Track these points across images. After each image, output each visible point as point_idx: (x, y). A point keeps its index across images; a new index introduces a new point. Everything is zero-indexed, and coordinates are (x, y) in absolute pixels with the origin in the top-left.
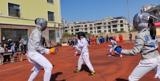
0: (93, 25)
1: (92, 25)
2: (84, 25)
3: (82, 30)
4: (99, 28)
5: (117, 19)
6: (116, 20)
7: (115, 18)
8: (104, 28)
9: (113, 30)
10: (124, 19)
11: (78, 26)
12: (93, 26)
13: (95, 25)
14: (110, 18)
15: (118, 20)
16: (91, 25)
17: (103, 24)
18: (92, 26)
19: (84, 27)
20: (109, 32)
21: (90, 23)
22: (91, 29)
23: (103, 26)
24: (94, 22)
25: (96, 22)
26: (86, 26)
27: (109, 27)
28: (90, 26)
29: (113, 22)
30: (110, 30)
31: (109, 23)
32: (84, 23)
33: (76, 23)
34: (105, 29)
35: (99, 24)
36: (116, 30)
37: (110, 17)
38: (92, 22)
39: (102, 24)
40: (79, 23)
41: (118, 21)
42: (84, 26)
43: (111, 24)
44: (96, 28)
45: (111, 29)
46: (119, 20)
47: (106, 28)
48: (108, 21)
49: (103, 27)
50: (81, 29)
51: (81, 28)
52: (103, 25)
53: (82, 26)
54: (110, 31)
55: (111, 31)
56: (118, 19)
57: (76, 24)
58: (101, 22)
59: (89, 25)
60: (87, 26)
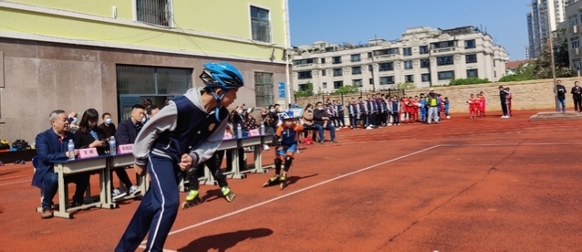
0: (364, 57)
1: (359, 55)
2: (329, 56)
3: (324, 74)
4: (386, 66)
5: (452, 35)
6: (451, 38)
7: (444, 32)
8: (406, 68)
9: (439, 73)
10: (480, 35)
11: (310, 61)
12: (364, 60)
13: (370, 55)
14: (427, 32)
15: (457, 37)
16: (356, 58)
17: (401, 51)
18: (359, 60)
19: (329, 63)
20: (423, 81)
21: (351, 48)
22: (357, 70)
23: (401, 60)
24: (367, 46)
25: (377, 45)
26: (337, 60)
27: (425, 64)
28: (352, 61)
29: (437, 45)
30: (429, 75)
31: (424, 49)
32: (328, 50)
33: (301, 48)
34: (409, 72)
35: (386, 52)
36: (450, 75)
37: (426, 28)
38: (361, 46)
39: (398, 53)
40: (310, 51)
41: (457, 41)
42: (331, 60)
43: (432, 51)
44: (376, 68)
45: (430, 70)
46: (462, 38)
47: (411, 68)
48: (422, 43)
49: (402, 64)
50: (321, 72)
51: (320, 66)
52: (402, 57)
53: (323, 61)
54: (426, 78)
55: (430, 80)
56: (457, 34)
57: (300, 54)
58: (393, 46)
59: (349, 57)
60: (343, 59)
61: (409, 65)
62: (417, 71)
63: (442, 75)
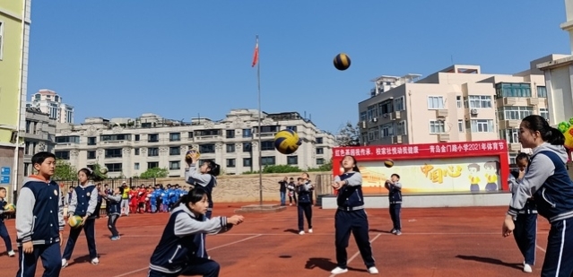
0: (184, 136)
1: (178, 134)
2: (145, 133)
3: (137, 153)
4: (208, 148)
5: (275, 120)
6: (275, 123)
7: (269, 116)
8: (228, 151)
9: (261, 158)
10: (301, 122)
11: (121, 137)
12: (184, 139)
13: (191, 135)
14: (251, 115)
15: (280, 123)
16: (176, 137)
17: (224, 133)
18: (179, 140)
19: (144, 141)
20: (245, 165)
21: (171, 125)
22: (175, 150)
23: (223, 143)
24: (188, 125)
25: (199, 124)
26: (153, 137)
27: (248, 148)
28: (171, 140)
29: (262, 129)
30: (251, 159)
31: (247, 132)
32: (145, 125)
33: (113, 121)
34: (231, 156)
35: (207, 132)
36: (271, 160)
37: (251, 111)
38: (182, 125)
39: (221, 134)
40: (123, 125)
41: (279, 126)
42: (146, 137)
43: (254, 135)
44: (197, 148)
46: (284, 123)
47: (233, 151)
48: (245, 126)
49: (225, 146)
50: (133, 151)
51: (133, 143)
52: (225, 139)
53: (137, 137)
54: (248, 162)
55: (251, 165)
56: (282, 119)
57: (110, 128)
58: (216, 127)
59: (168, 136)
60: (160, 137)
61: (231, 147)
62: (239, 155)
63: (264, 161)
